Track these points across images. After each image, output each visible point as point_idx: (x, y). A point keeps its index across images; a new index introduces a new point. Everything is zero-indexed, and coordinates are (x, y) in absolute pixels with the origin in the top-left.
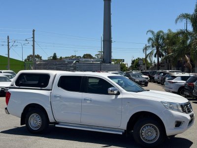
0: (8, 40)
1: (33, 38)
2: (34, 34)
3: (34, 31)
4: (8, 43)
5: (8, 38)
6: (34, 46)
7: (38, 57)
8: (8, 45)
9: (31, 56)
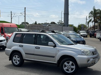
0: (11, 14)
1: (25, 12)
2: (25, 10)
3: (25, 8)
4: (11, 15)
5: (11, 12)
6: (25, 16)
7: (27, 23)
8: (11, 16)
9: (23, 23)
